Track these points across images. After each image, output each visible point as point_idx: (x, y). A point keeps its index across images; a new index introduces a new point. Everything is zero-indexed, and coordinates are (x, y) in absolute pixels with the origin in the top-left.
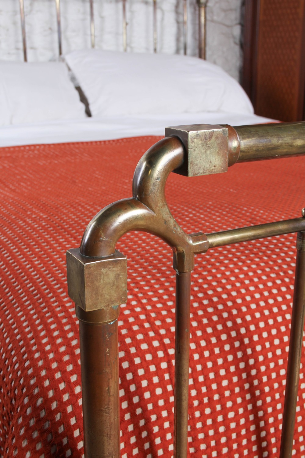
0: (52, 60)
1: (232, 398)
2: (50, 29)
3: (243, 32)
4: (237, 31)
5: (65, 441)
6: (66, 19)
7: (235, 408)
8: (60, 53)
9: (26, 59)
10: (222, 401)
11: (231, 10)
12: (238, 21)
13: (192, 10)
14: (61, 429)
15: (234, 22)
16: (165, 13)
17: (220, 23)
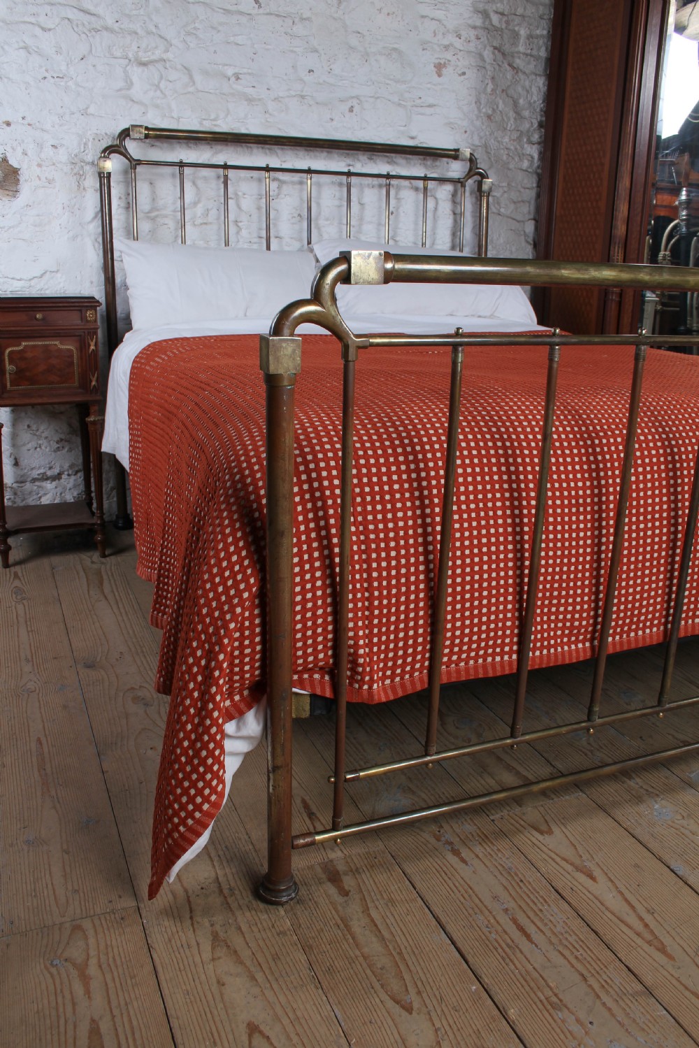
0: (301, 250)
1: (403, 500)
2: (299, 215)
3: (536, 228)
4: (530, 227)
5: (255, 506)
6: (318, 204)
7: (404, 509)
8: (309, 243)
9: (268, 248)
10: (393, 501)
11: (523, 201)
12: (532, 217)
13: (474, 200)
14: (253, 497)
15: (527, 217)
16: (440, 202)
17: (508, 217)
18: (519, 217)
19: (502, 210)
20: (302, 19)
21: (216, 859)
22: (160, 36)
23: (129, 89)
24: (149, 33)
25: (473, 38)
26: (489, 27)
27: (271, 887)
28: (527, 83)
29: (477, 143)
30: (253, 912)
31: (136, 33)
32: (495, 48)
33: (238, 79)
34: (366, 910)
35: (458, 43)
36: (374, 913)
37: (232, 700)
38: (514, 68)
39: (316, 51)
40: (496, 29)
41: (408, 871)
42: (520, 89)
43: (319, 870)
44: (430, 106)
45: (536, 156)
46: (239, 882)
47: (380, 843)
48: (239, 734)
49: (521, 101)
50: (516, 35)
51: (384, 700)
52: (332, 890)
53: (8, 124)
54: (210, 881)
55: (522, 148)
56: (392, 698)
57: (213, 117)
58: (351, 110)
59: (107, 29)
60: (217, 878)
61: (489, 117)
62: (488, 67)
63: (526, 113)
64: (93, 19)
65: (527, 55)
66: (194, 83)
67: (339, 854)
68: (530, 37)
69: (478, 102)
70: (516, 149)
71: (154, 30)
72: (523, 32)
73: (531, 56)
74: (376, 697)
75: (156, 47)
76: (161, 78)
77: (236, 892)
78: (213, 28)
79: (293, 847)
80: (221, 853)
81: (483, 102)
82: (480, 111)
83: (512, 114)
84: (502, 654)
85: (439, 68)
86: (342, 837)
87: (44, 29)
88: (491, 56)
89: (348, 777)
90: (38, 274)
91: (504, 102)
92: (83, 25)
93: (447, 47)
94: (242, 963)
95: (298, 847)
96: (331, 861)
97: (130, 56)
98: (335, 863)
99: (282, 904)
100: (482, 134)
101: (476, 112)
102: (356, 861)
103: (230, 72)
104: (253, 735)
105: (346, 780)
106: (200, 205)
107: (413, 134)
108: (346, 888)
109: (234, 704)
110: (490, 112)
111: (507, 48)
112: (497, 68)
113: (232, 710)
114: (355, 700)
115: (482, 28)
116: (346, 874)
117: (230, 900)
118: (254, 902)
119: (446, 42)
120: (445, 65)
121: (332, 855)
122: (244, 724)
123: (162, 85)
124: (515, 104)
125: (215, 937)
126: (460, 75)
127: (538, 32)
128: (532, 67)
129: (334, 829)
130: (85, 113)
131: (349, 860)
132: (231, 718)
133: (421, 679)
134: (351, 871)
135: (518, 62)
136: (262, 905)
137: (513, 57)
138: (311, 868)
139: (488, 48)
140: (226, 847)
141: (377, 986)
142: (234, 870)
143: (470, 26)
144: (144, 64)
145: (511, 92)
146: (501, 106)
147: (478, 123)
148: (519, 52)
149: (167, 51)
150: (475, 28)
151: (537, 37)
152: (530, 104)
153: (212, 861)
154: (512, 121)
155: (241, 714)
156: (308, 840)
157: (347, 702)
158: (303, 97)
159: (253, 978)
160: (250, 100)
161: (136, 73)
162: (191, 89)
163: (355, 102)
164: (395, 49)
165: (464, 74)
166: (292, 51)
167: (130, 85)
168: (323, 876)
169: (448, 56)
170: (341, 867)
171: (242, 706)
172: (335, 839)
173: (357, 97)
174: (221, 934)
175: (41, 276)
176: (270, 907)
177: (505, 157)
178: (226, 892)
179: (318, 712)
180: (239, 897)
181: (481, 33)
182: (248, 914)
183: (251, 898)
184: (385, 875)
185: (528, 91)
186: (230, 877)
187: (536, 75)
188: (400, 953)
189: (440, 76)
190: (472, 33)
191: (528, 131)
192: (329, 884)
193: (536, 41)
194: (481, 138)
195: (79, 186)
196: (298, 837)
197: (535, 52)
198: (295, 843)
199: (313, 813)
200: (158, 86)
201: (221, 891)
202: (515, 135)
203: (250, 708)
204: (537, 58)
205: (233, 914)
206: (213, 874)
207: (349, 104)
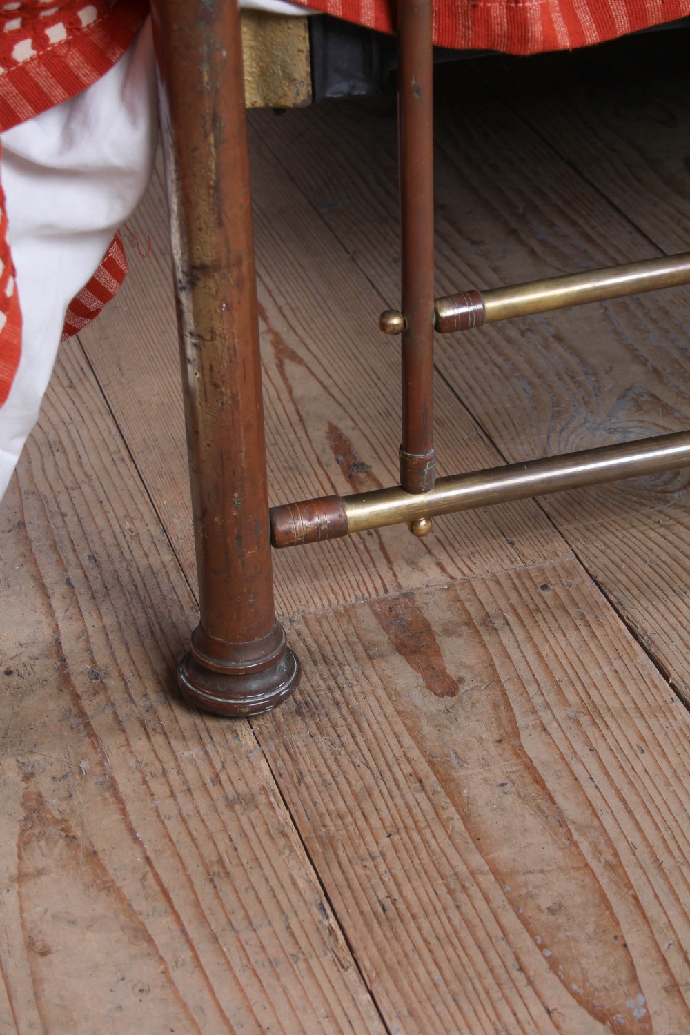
21: (58, 590)
27: (211, 663)
30: (158, 740)
34: (509, 736)
36: (534, 746)
37: (40, 42)
41: (646, 624)
43: (368, 620)
46: (121, 654)
47: (560, 545)
48: (69, 160)
51: (564, 41)
52: (405, 676)
54: (35, 651)
56: (592, 37)
60: (58, 643)
67: (434, 574)
74: (537, 29)
77: (113, 683)
79: (275, 541)
80: (75, 574)
86: (432, 512)
89: (447, 312)
94: (110, 888)
95: (290, 540)
96: (409, 595)
98: (419, 600)
99: (248, 716)
102: (483, 595)
104: (117, 161)
105: (440, 325)
108: (452, 671)
109: (48, 56)
113: (43, 77)
114: (464, 39)
116: (448, 632)
117: (88, 705)
118: (162, 711)
121: (411, 580)
122: (85, 123)
125: (34, 809)
129: (407, 486)
131: (463, 595)
132: (41, 104)
134: (469, 623)
136: (186, 720)
138: (347, 613)
140: (92, 558)
141: (536, 962)
142: (109, 621)
153: (46, 596)
155: (74, 89)
156: (323, 518)
157: (438, 51)
159: (141, 934)
168: (383, 638)
170: (437, 613)
171: (75, 60)
172: (411, 519)
174: (54, 804)
176: (211, 724)
178: (80, 682)
179: (338, 88)
180: (118, 695)
182: (140, 744)
183: (155, 698)
184: (572, 636)
186: (97, 640)
188: (615, 866)
192: (398, 661)
196: (290, 509)
198: (283, 526)
199: (361, 466)
201: (65, 679)
203: (102, 67)
205: (97, 745)
206: (46, 634)
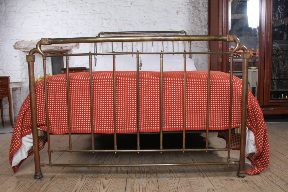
15: (206, 47)
16: (180, 44)
17: (199, 47)
18: (203, 47)
19: (198, 45)
20: (142, 6)
22: (110, 13)
23: (103, 25)
24: (107, 13)
25: (187, 5)
26: (191, 2)
28: (203, 14)
29: (190, 29)
31: (104, 13)
32: (193, 6)
33: (127, 20)
34: (51, 183)
35: (182, 6)
38: (198, 10)
39: (146, 12)
40: (193, 2)
42: (201, 15)
44: (176, 22)
45: (207, 31)
49: (202, 18)
50: (199, 3)
52: (49, 179)
53: (78, 34)
55: (203, 30)
57: (121, 29)
58: (155, 24)
59: (98, 13)
61: (192, 23)
62: (191, 11)
63: (203, 21)
64: (96, 12)
65: (202, 7)
66: (117, 22)
68: (203, 3)
69: (189, 19)
70: (201, 30)
71: (108, 12)
72: (201, 2)
73: (203, 7)
75: (109, 16)
76: (110, 22)
78: (121, 10)
81: (190, 19)
82: (189, 21)
83: (199, 21)
84: (87, 128)
85: (177, 13)
87: (86, 15)
88: (192, 8)
90: (82, 64)
91: (196, 19)
92: (93, 13)
93: (179, 8)
97: (103, 18)
100: (191, 27)
101: (189, 22)
103: (125, 19)
106: (118, 48)
107: (171, 29)
108: (52, 179)
110: (192, 21)
111: (197, 6)
112: (194, 11)
115: (189, 2)
116: (56, 177)
117: (29, 177)
118: (33, 178)
119: (179, 6)
120: (179, 12)
123: (110, 23)
124: (200, 19)
126: (183, 14)
127: (205, 1)
128: (204, 9)
130: (93, 30)
133: (67, 131)
135: (200, 9)
137: (198, 8)
139: (191, 7)
143: (186, 2)
144: (106, 19)
145: (198, 16)
146: (196, 20)
147: (189, 24)
148: (200, 7)
149: (111, 16)
150: (187, 2)
151: (205, 2)
152: (204, 19)
154: (199, 23)
156: (43, 165)
158: (142, 23)
160: (130, 24)
161: (104, 21)
162: (116, 23)
163: (155, 23)
164: (166, 10)
165: (185, 13)
166: (140, 13)
167: (103, 24)
168: (51, 177)
169: (180, 9)
173: (156, 21)
175: (83, 65)
177: (198, 32)
181: (188, 3)
182: (29, 179)
184: (62, 179)
185: (203, 16)
187: (205, 11)
189: (178, 14)
190: (186, 4)
191: (204, 25)
193: (204, 3)
194: (190, 28)
195: (91, 46)
197: (205, 6)
200: (109, 24)
202: (200, 26)
204: (205, 8)
205: (27, 179)
207: (154, 23)
